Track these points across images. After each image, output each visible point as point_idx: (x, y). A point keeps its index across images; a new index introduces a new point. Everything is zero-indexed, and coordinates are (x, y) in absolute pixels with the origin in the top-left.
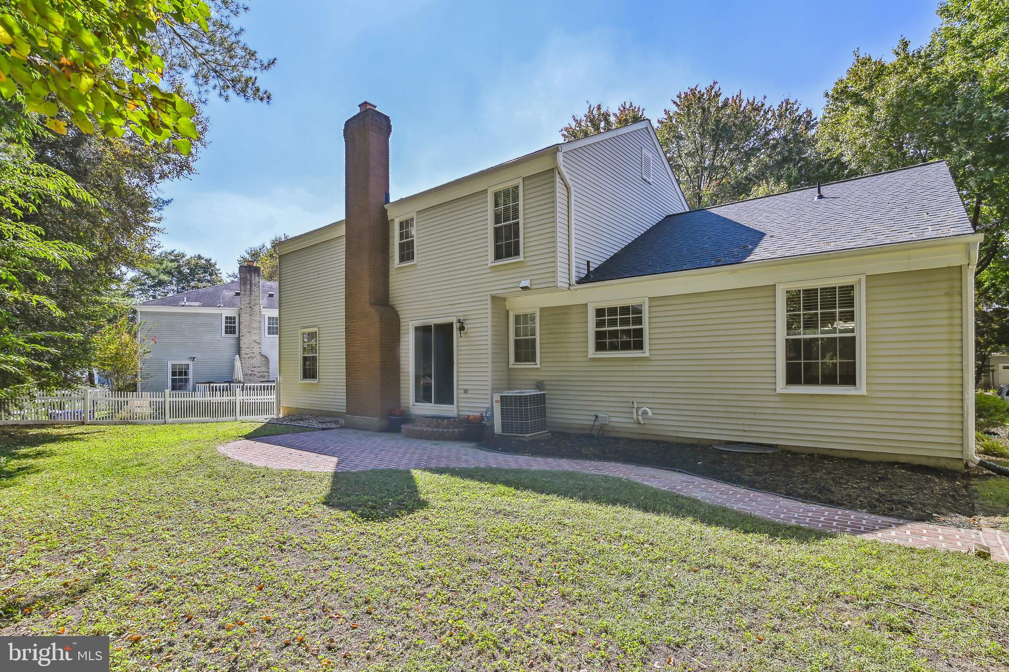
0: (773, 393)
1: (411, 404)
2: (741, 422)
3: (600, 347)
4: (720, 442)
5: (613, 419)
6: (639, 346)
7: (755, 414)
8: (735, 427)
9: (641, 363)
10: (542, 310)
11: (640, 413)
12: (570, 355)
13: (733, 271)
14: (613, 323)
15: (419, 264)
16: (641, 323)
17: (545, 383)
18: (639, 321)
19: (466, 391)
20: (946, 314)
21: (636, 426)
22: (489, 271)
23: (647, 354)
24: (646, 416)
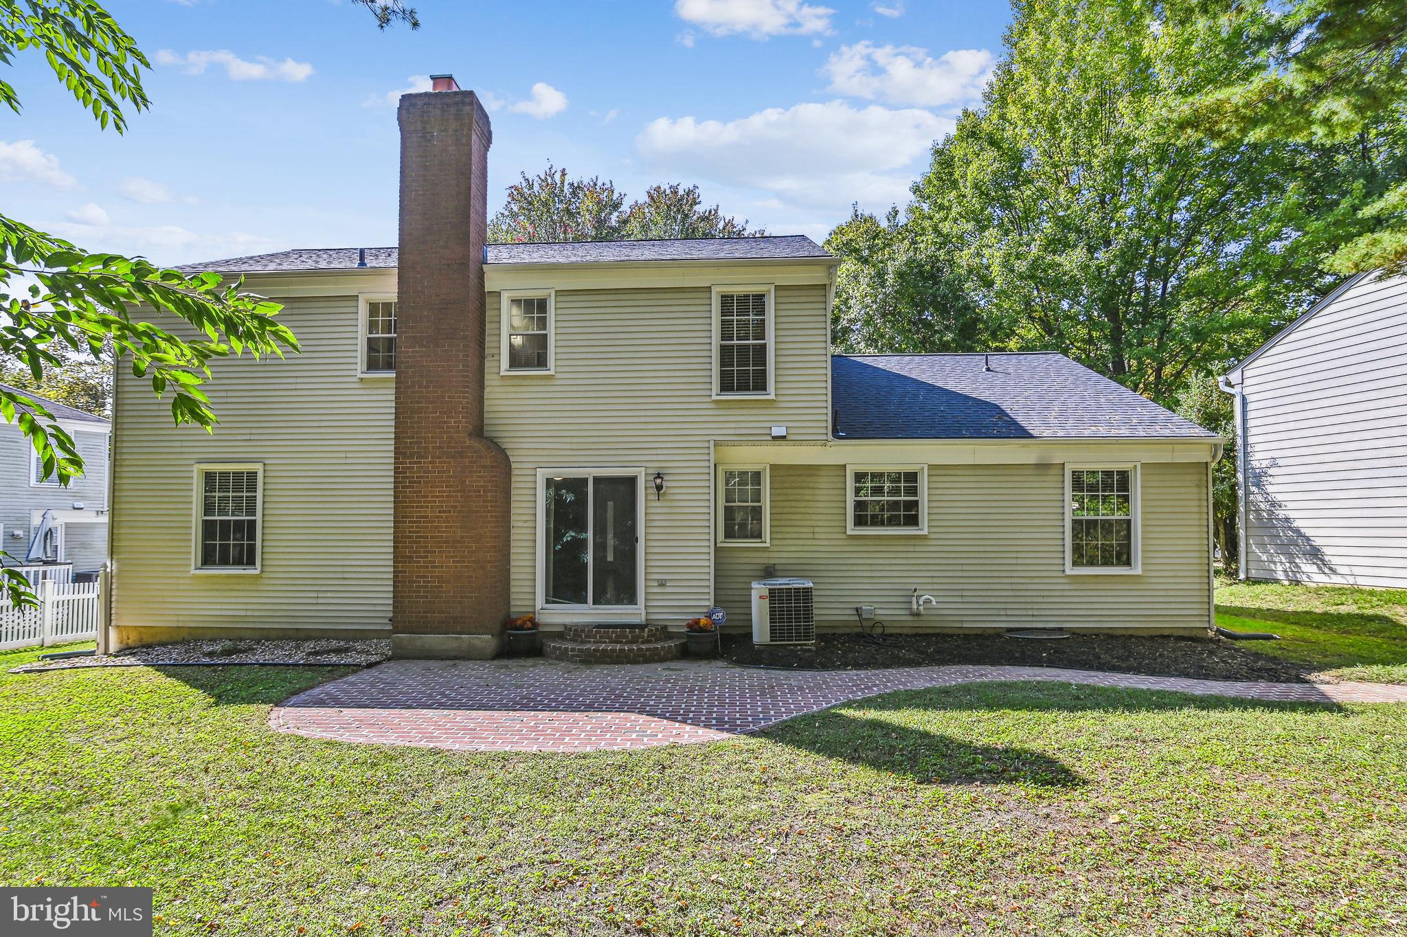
0: (1061, 574)
1: (539, 606)
2: (1029, 606)
3: (860, 521)
4: (1009, 630)
5: (879, 612)
6: (913, 521)
7: (1043, 597)
8: (1024, 612)
9: (917, 542)
10: (774, 467)
11: (921, 603)
12: (817, 530)
13: (1024, 445)
14: (878, 491)
15: (559, 376)
16: (915, 494)
17: (777, 567)
18: (913, 491)
19: (662, 584)
20: (1196, 503)
21: (910, 618)
22: (712, 406)
23: (925, 532)
24: (928, 606)
